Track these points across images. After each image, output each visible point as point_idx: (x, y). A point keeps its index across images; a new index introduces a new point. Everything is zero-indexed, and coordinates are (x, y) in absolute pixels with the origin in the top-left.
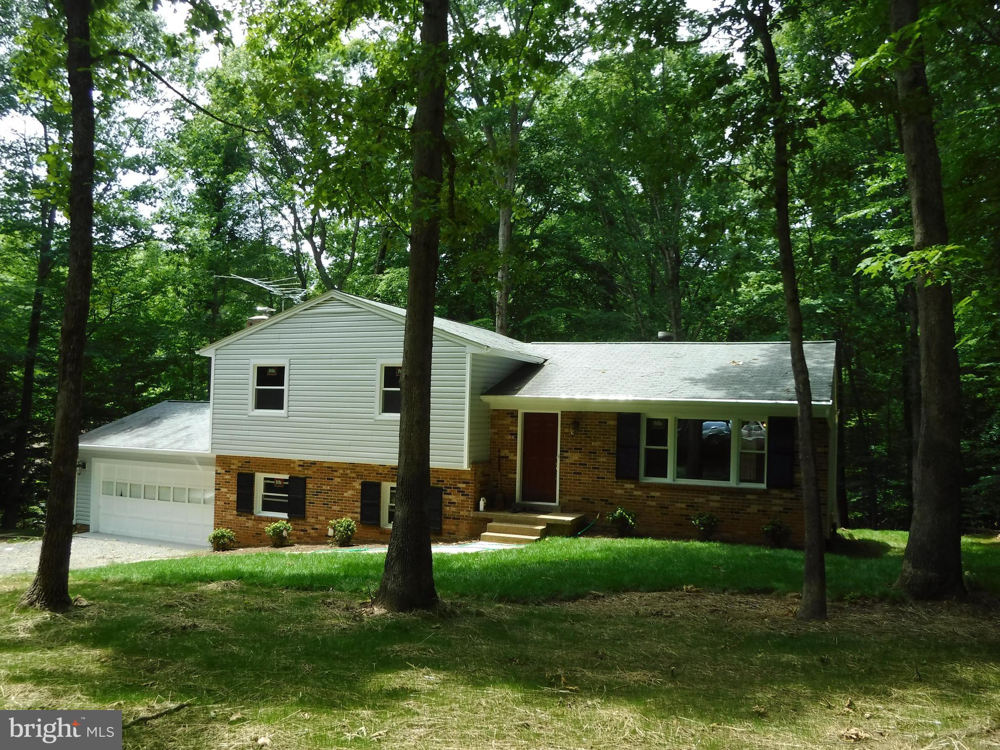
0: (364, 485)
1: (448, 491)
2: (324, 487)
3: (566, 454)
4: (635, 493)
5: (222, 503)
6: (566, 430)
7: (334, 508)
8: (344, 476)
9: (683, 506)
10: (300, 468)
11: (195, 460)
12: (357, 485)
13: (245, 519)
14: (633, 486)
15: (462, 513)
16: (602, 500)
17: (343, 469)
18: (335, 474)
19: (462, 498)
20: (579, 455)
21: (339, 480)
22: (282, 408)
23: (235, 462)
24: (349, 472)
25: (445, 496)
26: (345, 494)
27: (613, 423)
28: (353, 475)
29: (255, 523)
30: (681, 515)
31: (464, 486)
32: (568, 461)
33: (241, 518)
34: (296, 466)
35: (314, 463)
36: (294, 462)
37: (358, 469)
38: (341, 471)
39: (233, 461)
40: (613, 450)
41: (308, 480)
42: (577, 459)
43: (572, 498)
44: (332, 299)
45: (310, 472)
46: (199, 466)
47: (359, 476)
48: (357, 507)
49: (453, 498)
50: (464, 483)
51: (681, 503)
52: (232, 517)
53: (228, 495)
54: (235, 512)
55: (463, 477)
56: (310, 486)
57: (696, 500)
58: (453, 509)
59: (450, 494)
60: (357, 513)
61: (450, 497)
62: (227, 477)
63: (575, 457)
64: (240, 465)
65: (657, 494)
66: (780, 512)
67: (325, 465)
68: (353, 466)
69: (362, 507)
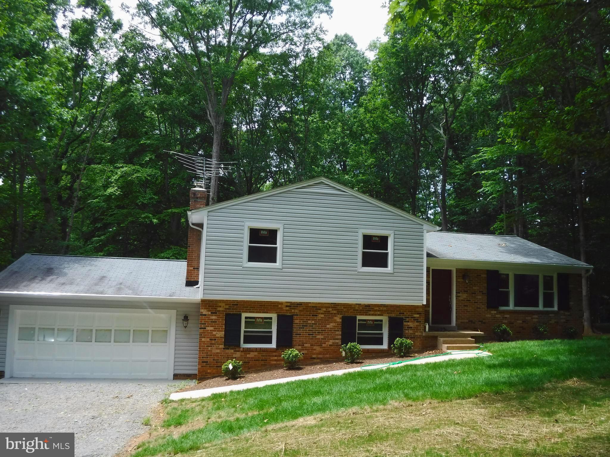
0: (343, 318)
1: (407, 319)
2: (309, 322)
3: (459, 295)
4: (497, 316)
5: (208, 340)
6: (459, 280)
7: (318, 337)
8: (327, 313)
9: (521, 322)
10: (288, 308)
11: (145, 304)
12: (338, 319)
13: (232, 351)
14: (495, 312)
15: (416, 334)
16: (479, 321)
17: (325, 307)
18: (319, 311)
19: (417, 324)
20: (466, 295)
21: (323, 316)
22: (275, 261)
23: (223, 305)
24: (330, 309)
25: (405, 323)
26: (328, 326)
27: (485, 276)
28: (335, 312)
29: (243, 354)
30: (520, 327)
31: (418, 316)
32: (460, 298)
33: (227, 351)
34: (283, 306)
35: (300, 304)
36: (281, 303)
37: (339, 307)
38: (324, 309)
39: (220, 304)
40: (485, 291)
41: (295, 317)
42: (465, 297)
43: (462, 321)
44: (322, 183)
45: (296, 311)
46: (150, 310)
47: (339, 312)
48: (338, 335)
49: (411, 324)
50: (418, 314)
51: (520, 320)
52: (218, 351)
53: (214, 333)
54: (222, 346)
55: (417, 310)
56: (297, 321)
57: (527, 318)
58: (411, 332)
59: (408, 322)
60: (338, 339)
61: (408, 324)
62: (214, 317)
63: (464, 296)
64: (227, 307)
65: (508, 316)
66: (564, 322)
67: (310, 305)
68: (335, 306)
69: (342, 335)
